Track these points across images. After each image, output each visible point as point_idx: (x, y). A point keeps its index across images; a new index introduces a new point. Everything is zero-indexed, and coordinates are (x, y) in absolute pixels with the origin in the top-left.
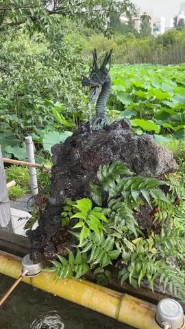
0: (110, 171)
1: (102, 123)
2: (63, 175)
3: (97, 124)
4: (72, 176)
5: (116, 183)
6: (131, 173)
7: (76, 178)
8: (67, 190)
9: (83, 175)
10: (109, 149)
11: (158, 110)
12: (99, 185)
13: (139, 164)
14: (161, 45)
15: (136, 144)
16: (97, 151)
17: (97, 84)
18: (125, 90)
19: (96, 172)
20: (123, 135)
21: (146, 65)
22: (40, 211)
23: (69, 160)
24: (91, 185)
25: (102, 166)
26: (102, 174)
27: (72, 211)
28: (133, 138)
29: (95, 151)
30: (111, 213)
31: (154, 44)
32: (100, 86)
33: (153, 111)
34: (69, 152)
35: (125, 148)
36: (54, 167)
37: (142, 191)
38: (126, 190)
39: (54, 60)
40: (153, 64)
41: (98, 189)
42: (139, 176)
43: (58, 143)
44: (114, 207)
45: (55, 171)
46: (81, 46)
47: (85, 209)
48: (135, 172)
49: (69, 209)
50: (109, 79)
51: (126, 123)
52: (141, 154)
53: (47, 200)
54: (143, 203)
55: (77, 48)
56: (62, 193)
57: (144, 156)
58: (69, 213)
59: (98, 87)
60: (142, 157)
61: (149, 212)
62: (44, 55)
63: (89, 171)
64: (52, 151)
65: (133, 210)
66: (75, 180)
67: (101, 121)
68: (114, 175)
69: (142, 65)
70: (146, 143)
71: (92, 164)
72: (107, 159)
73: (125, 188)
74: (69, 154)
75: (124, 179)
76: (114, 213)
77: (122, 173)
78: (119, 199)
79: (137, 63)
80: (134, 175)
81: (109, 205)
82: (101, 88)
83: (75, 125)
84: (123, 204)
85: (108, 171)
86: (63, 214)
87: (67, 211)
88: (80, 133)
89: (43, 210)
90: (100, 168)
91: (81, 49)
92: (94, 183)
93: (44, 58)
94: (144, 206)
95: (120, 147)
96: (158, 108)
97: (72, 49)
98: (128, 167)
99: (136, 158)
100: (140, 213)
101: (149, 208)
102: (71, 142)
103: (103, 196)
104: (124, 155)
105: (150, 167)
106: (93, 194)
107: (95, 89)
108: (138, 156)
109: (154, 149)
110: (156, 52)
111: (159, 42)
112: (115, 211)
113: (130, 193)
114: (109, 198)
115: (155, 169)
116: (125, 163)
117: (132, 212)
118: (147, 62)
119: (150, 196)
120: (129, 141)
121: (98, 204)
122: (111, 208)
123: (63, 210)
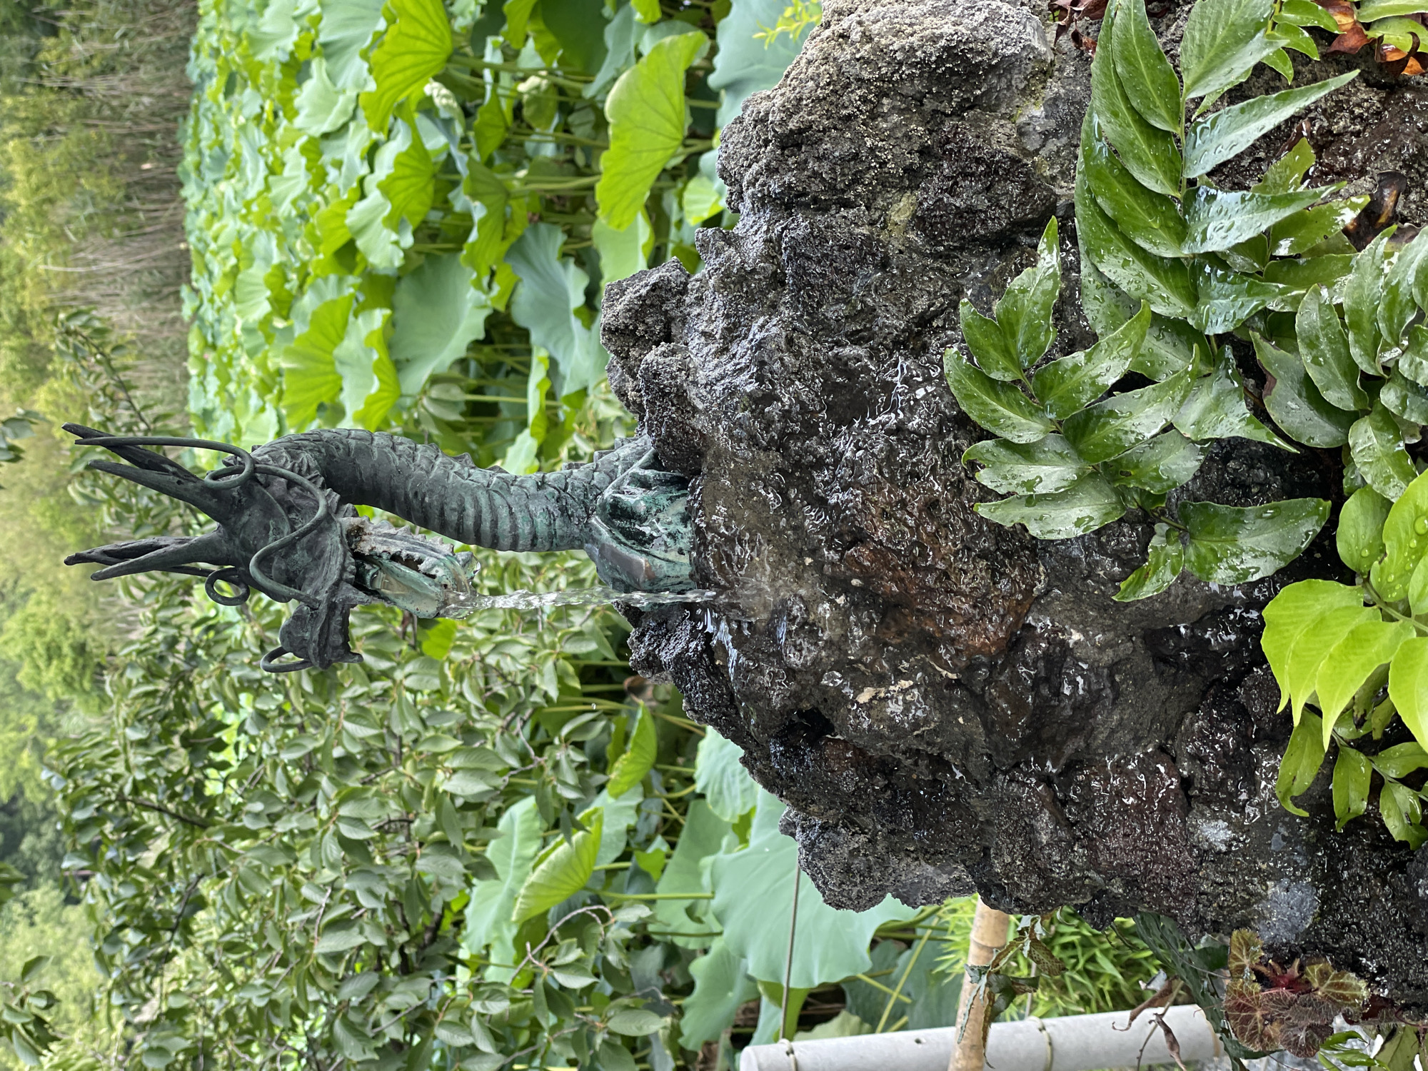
0: (1028, 431)
1: (636, 498)
2: (1060, 820)
3: (642, 541)
4: (1073, 746)
5: (1131, 382)
6: (1049, 258)
7: (1085, 708)
8: (1186, 783)
9: (1058, 658)
10: (845, 445)
11: (530, 55)
12: (1145, 520)
13: (969, 196)
14: (50, 51)
15: (801, 225)
16: (859, 538)
17: (333, 542)
18: (379, 316)
19: (1037, 549)
20: (732, 333)
21: (190, 159)
22: (1373, 1012)
23: (939, 763)
24: (1148, 590)
25: (987, 494)
26: (1053, 498)
27: (1368, 746)
28: (754, 247)
29: (862, 553)
30: (1390, 423)
31: (45, 100)
32: (347, 521)
33: (537, 98)
34: (869, 764)
35: (832, 312)
36: (993, 892)
37: (1199, 168)
38: (1193, 297)
39: (148, 858)
40: (184, 108)
41: (1184, 531)
42: (1070, 190)
43: (793, 848)
44: (1339, 397)
45: (1028, 887)
46: (53, 652)
47: (1357, 639)
48: (1035, 227)
49: (1359, 768)
50: (294, 448)
51: (640, 310)
52: (885, 182)
53: (1281, 955)
54: (1303, 157)
55: (68, 682)
56: (1216, 833)
57: (897, 157)
58: (1392, 771)
59: (356, 533)
60: (913, 177)
61: (1374, 98)
62: (113, 938)
63: (1033, 601)
64: (861, 904)
65: (1361, 233)
66: (1107, 720)
67: (618, 513)
68: (1069, 399)
69: (191, 192)
70: (792, 142)
71: (973, 577)
72: (928, 457)
73: (1169, 305)
74: (885, 767)
75: (1093, 310)
76: (1389, 397)
77: (1049, 338)
78: (1268, 353)
79: (176, 229)
80: (1068, 234)
81: (1320, 434)
82: (366, 511)
83: (642, 706)
84: (1307, 319)
85: (1026, 452)
86: (1396, 827)
87: (1377, 785)
88: (717, 672)
89: (1362, 990)
90: (1005, 516)
91: (81, 649)
92: (1133, 562)
93: (132, 937)
94: (1324, 143)
95: (825, 352)
96: (510, 55)
97: (79, 720)
98: (996, 286)
99: (919, 221)
100: (1388, 178)
101: (1338, 104)
102: (793, 752)
103: (1242, 492)
104: (892, 321)
105: (987, 104)
106: (1221, 576)
107: (372, 559)
108: (902, 209)
109: (840, 84)
110: (100, 86)
111: (31, 68)
112: (1371, 385)
113: (1216, 259)
114: (1262, 435)
115: (1005, 66)
116: (965, 309)
117: (1380, 244)
118: (171, 155)
119: (1236, 94)
120: (777, 281)
121: (1310, 527)
122: (1345, 419)
123: (1369, 824)
